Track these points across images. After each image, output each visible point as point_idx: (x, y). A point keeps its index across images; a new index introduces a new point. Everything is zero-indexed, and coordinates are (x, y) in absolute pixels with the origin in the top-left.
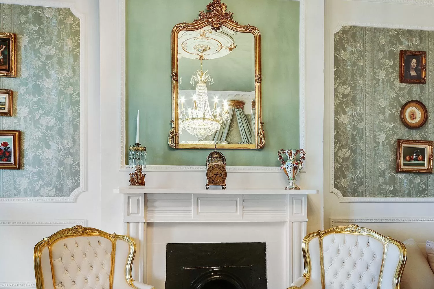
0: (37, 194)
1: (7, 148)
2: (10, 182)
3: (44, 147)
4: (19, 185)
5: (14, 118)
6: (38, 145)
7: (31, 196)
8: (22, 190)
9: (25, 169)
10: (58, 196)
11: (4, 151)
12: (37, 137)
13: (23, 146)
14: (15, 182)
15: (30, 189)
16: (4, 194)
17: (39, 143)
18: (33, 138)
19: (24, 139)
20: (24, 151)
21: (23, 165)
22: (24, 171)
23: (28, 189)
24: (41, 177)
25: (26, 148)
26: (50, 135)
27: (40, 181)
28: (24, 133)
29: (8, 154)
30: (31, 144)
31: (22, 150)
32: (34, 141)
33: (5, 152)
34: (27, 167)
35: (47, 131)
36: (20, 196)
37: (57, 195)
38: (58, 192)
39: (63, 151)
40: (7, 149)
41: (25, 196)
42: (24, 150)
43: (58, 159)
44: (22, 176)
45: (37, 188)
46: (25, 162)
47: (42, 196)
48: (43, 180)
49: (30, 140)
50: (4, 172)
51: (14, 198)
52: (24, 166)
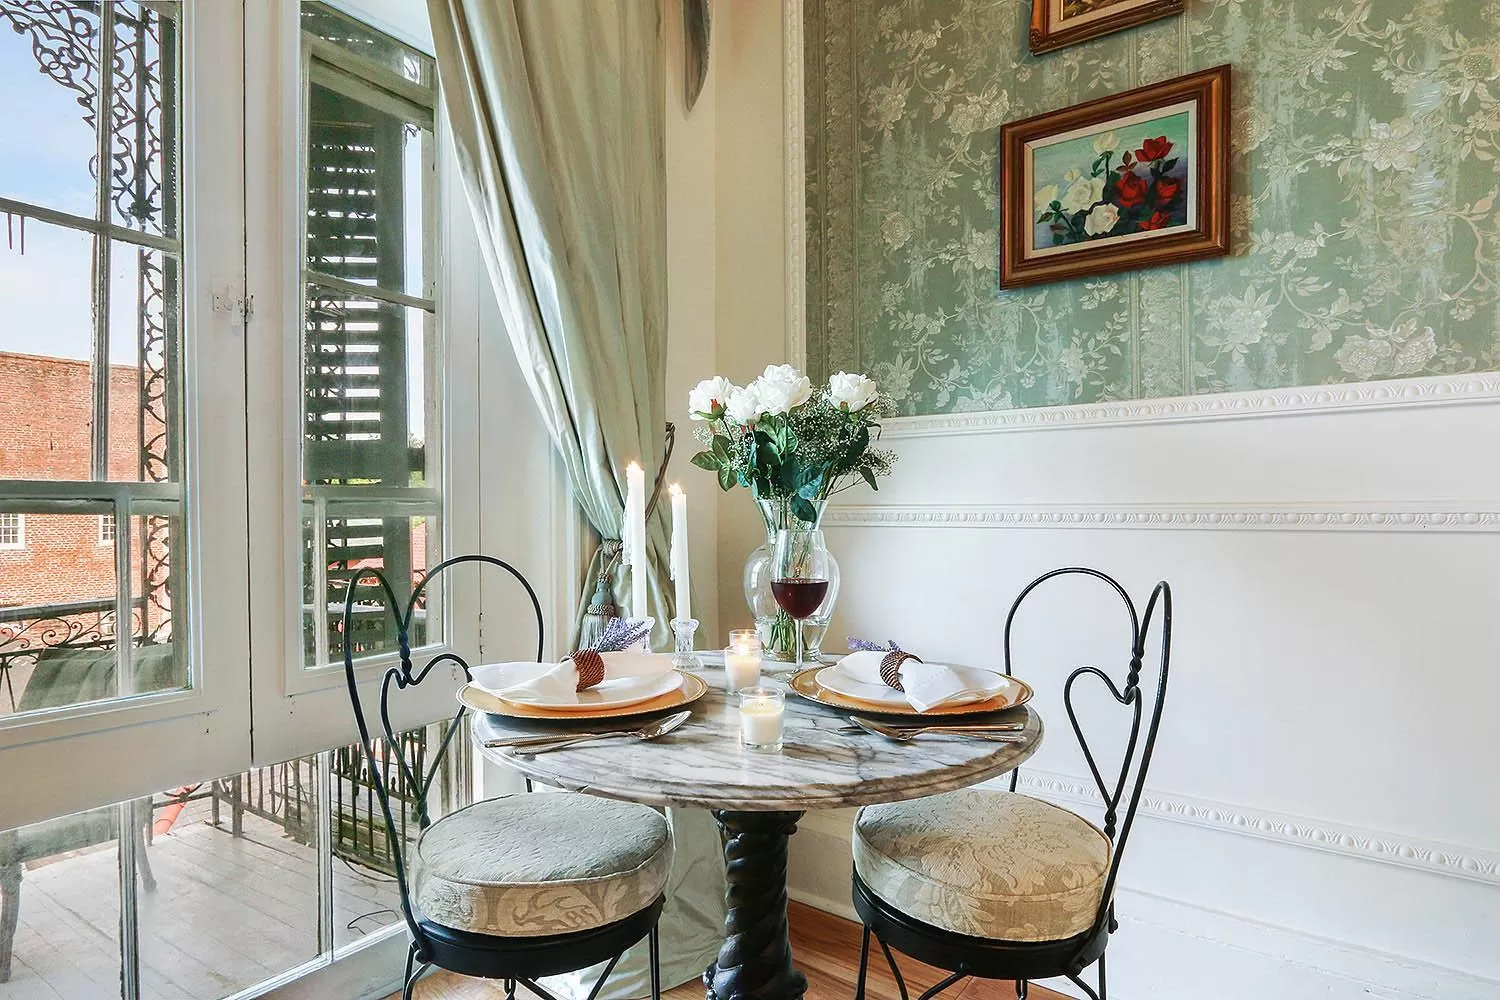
0: (1319, 368)
1: (1162, 165)
2: (1177, 327)
3: (1362, 114)
4: (1222, 334)
5: (1195, 17)
6: (1327, 115)
7: (1285, 381)
8: (1236, 357)
9: (1254, 250)
10: (1459, 369)
11: (1149, 184)
12: (1319, 72)
13: (1244, 137)
14: (1201, 321)
15: (1280, 349)
16: (1148, 381)
17: (1329, 102)
18: (1297, 85)
19: (1248, 102)
20: (1244, 165)
21: (1239, 235)
22: (1248, 261)
23: (1273, 349)
24: (1343, 279)
25: (1256, 145)
26: (1399, 42)
27: (1339, 296)
28: (1245, 75)
29: (1167, 192)
30: (1286, 118)
31: (1238, 156)
32: (1299, 103)
33: (1154, 183)
34: (1261, 241)
35: (1383, 26)
36: (1225, 389)
37: (1451, 361)
38: (1457, 347)
39: (1486, 112)
40: (1164, 171)
41: (1255, 384)
42: (1245, 157)
43: (1454, 161)
44: (1238, 288)
45: (1321, 340)
46: (1254, 214)
47: (1352, 378)
48: (1356, 289)
49: (1276, 98)
50: (1148, 284)
51: (1194, 398)
52: (1245, 237)
